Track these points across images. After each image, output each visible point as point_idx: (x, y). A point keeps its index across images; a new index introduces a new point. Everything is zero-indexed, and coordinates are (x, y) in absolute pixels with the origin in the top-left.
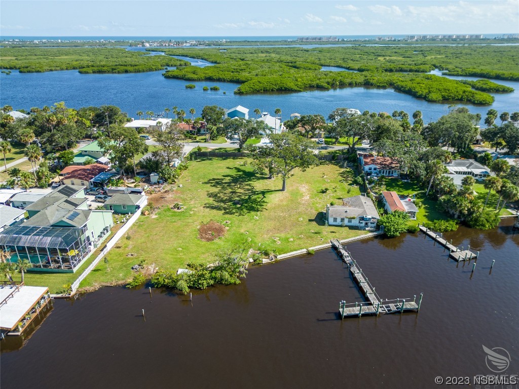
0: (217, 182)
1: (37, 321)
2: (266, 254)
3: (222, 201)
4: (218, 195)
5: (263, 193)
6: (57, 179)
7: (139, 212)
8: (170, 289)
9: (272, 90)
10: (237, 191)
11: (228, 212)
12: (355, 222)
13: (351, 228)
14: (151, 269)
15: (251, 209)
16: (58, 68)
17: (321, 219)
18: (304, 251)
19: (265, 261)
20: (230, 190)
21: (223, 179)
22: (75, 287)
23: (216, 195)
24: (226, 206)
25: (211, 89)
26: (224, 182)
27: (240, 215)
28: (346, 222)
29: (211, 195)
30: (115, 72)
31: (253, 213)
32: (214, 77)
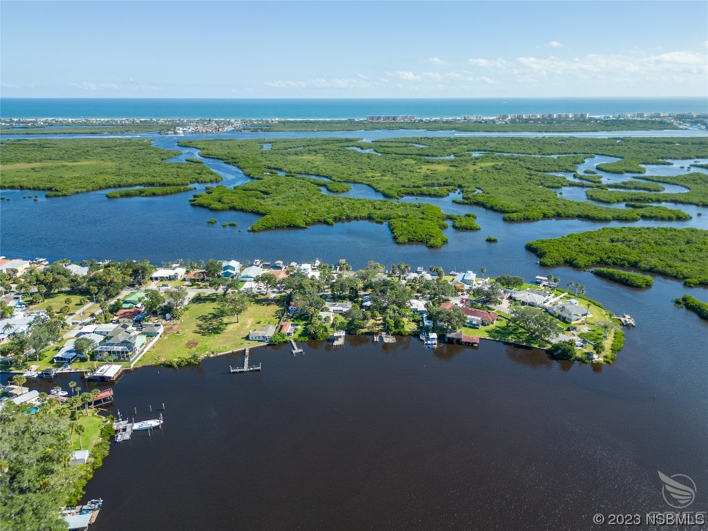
0: (204, 318)
1: (119, 377)
2: (213, 353)
3: (203, 329)
4: (202, 325)
5: (226, 324)
6: (115, 318)
7: (159, 336)
8: (170, 366)
9: (283, 227)
10: (213, 323)
11: (204, 335)
12: (261, 339)
13: (259, 341)
14: (163, 360)
15: (217, 333)
16: (84, 190)
17: (247, 338)
18: (231, 352)
19: (212, 356)
20: (210, 323)
21: (207, 316)
22: (132, 365)
24: (204, 331)
25: (230, 225)
27: (209, 336)
28: (257, 339)
29: (199, 326)
30: (143, 196)
31: (216, 335)
32: (237, 207)
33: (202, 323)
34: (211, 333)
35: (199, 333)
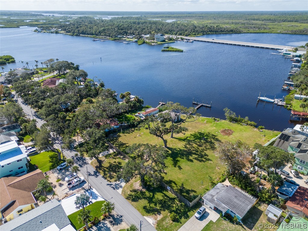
0: (202, 158)
3: (211, 142)
4: (210, 147)
10: (197, 146)
11: (214, 137)
15: (201, 134)
20: (200, 148)
21: (196, 159)
23: (211, 148)
24: (212, 139)
26: (197, 156)
27: (209, 133)
31: (202, 132)
33: (208, 152)
34: (207, 135)
35: (217, 140)
